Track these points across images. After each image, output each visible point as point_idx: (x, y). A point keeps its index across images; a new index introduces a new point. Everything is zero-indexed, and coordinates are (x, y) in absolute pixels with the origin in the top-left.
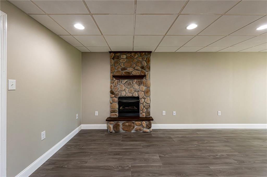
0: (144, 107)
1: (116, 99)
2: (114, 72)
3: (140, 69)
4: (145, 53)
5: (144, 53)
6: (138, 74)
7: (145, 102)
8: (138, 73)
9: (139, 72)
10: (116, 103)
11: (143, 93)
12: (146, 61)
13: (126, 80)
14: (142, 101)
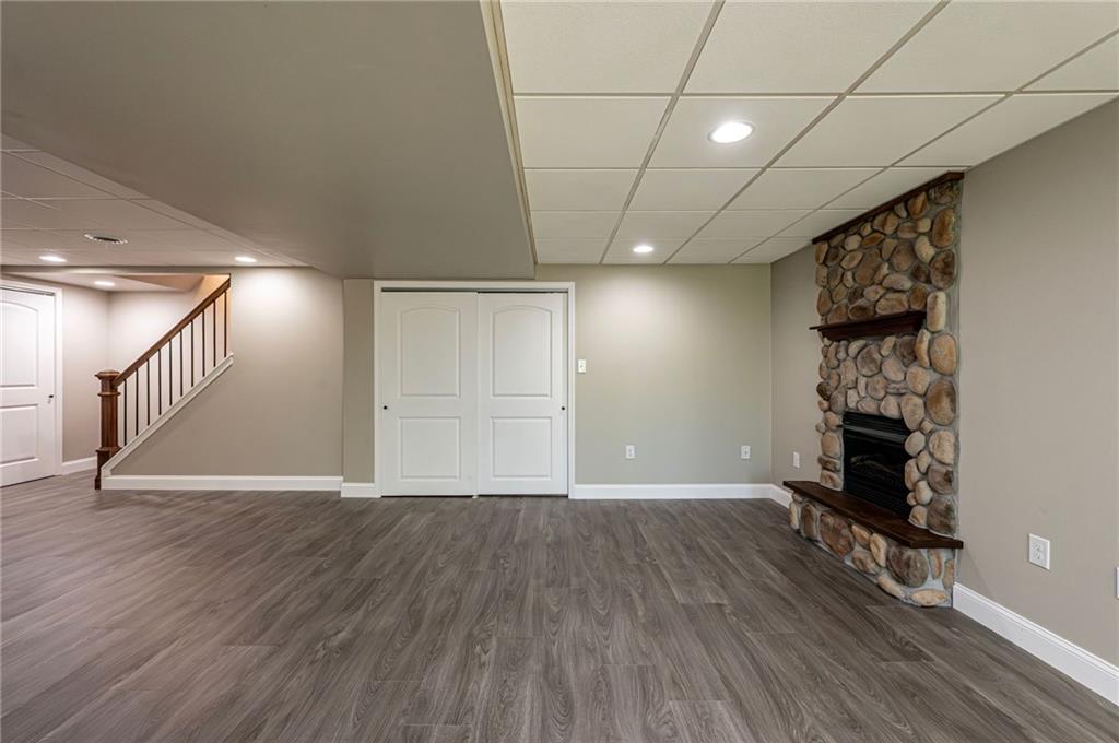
0: (925, 475)
1: (837, 420)
2: (829, 312)
3: (908, 284)
4: (927, 191)
5: (922, 197)
6: (899, 310)
7: (931, 455)
8: (901, 303)
9: (904, 297)
10: (835, 435)
11: (919, 401)
12: (929, 234)
13: (860, 343)
14: (915, 442)
